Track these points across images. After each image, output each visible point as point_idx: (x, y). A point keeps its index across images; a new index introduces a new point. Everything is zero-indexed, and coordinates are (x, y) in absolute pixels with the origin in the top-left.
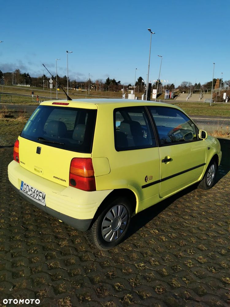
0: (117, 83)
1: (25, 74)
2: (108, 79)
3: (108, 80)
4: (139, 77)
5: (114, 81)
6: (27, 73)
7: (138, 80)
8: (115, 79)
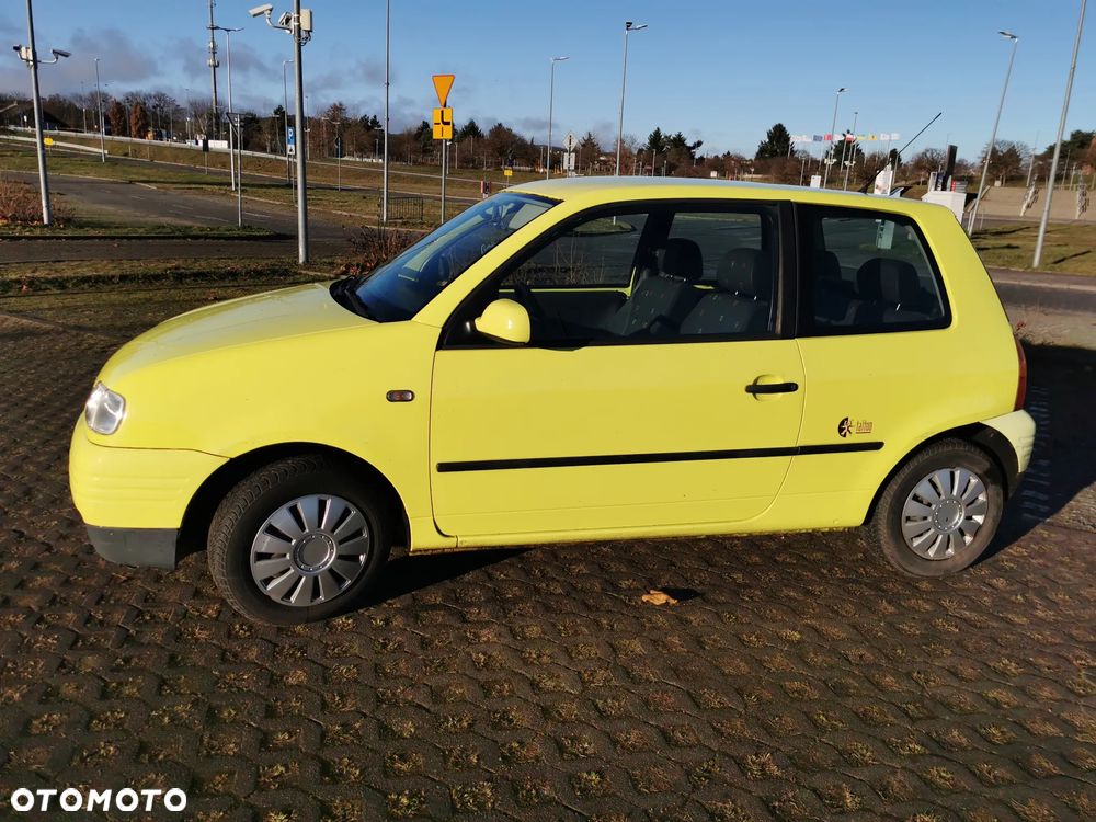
0: (690, 148)
1: (365, 119)
2: (657, 133)
3: (656, 138)
4: (774, 124)
5: (679, 141)
6: (371, 117)
7: (769, 136)
8: (684, 135)
